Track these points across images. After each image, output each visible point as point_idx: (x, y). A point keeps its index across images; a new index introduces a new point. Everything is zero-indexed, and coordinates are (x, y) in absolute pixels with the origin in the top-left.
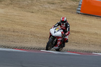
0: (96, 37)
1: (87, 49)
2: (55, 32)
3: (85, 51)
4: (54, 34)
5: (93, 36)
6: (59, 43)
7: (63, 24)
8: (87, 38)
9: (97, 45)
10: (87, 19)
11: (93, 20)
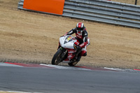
0: (45, 42)
1: (33, 59)
2: (65, 42)
3: (30, 62)
4: (63, 45)
5: (40, 41)
6: (70, 56)
7: (79, 32)
8: (32, 44)
9: (46, 53)
10: (33, 18)
11: (40, 19)
